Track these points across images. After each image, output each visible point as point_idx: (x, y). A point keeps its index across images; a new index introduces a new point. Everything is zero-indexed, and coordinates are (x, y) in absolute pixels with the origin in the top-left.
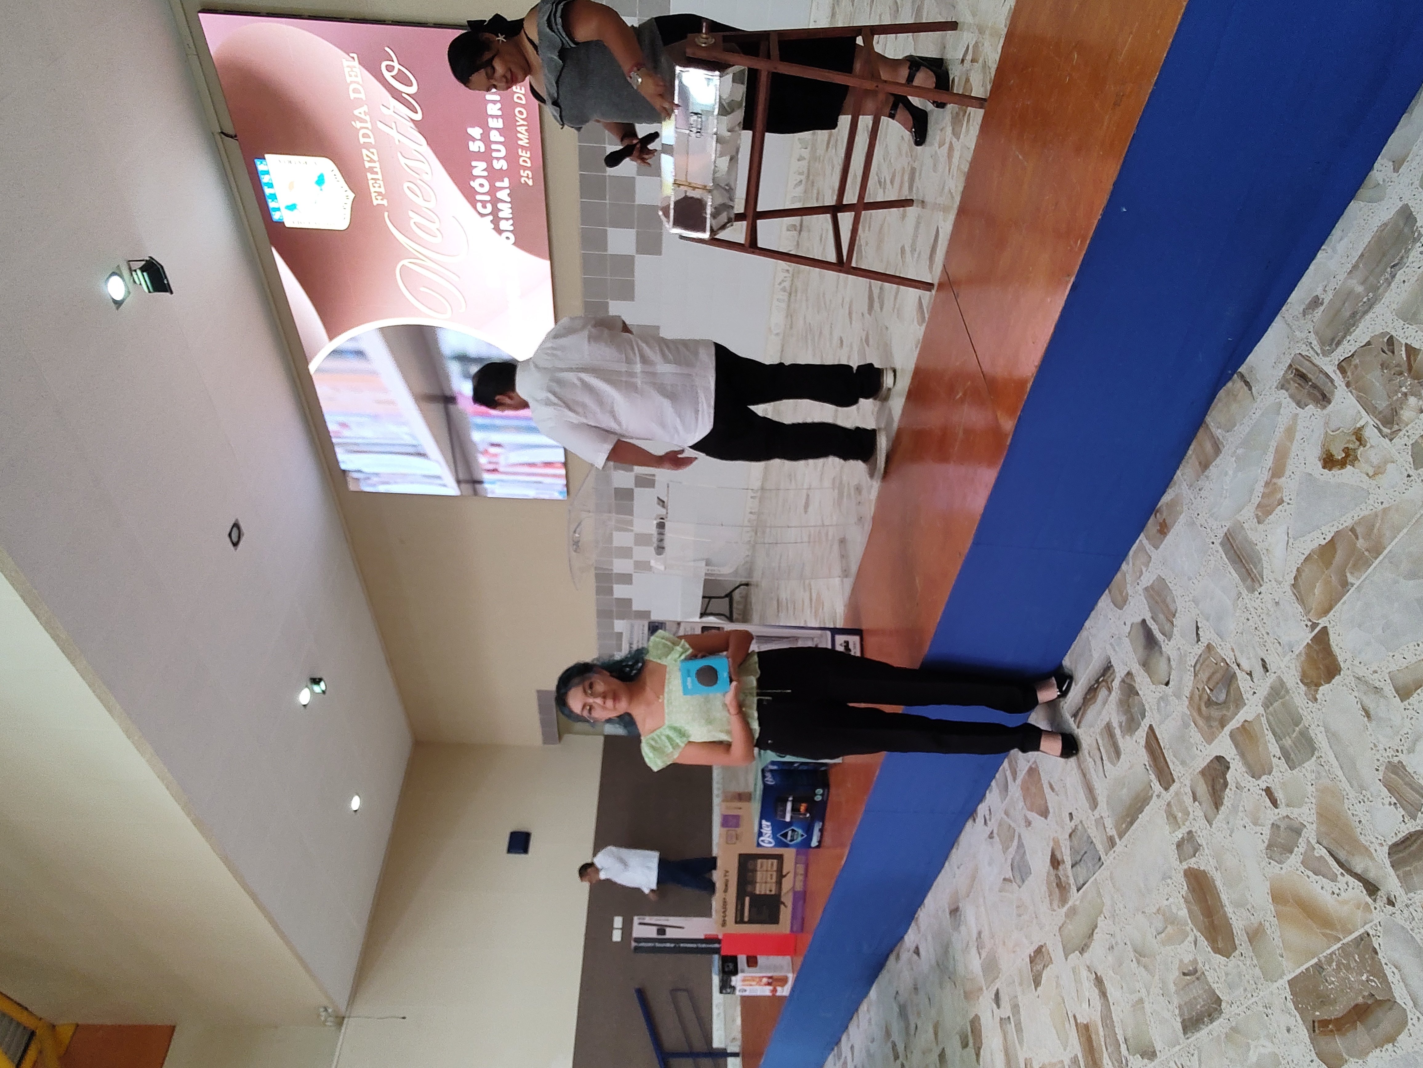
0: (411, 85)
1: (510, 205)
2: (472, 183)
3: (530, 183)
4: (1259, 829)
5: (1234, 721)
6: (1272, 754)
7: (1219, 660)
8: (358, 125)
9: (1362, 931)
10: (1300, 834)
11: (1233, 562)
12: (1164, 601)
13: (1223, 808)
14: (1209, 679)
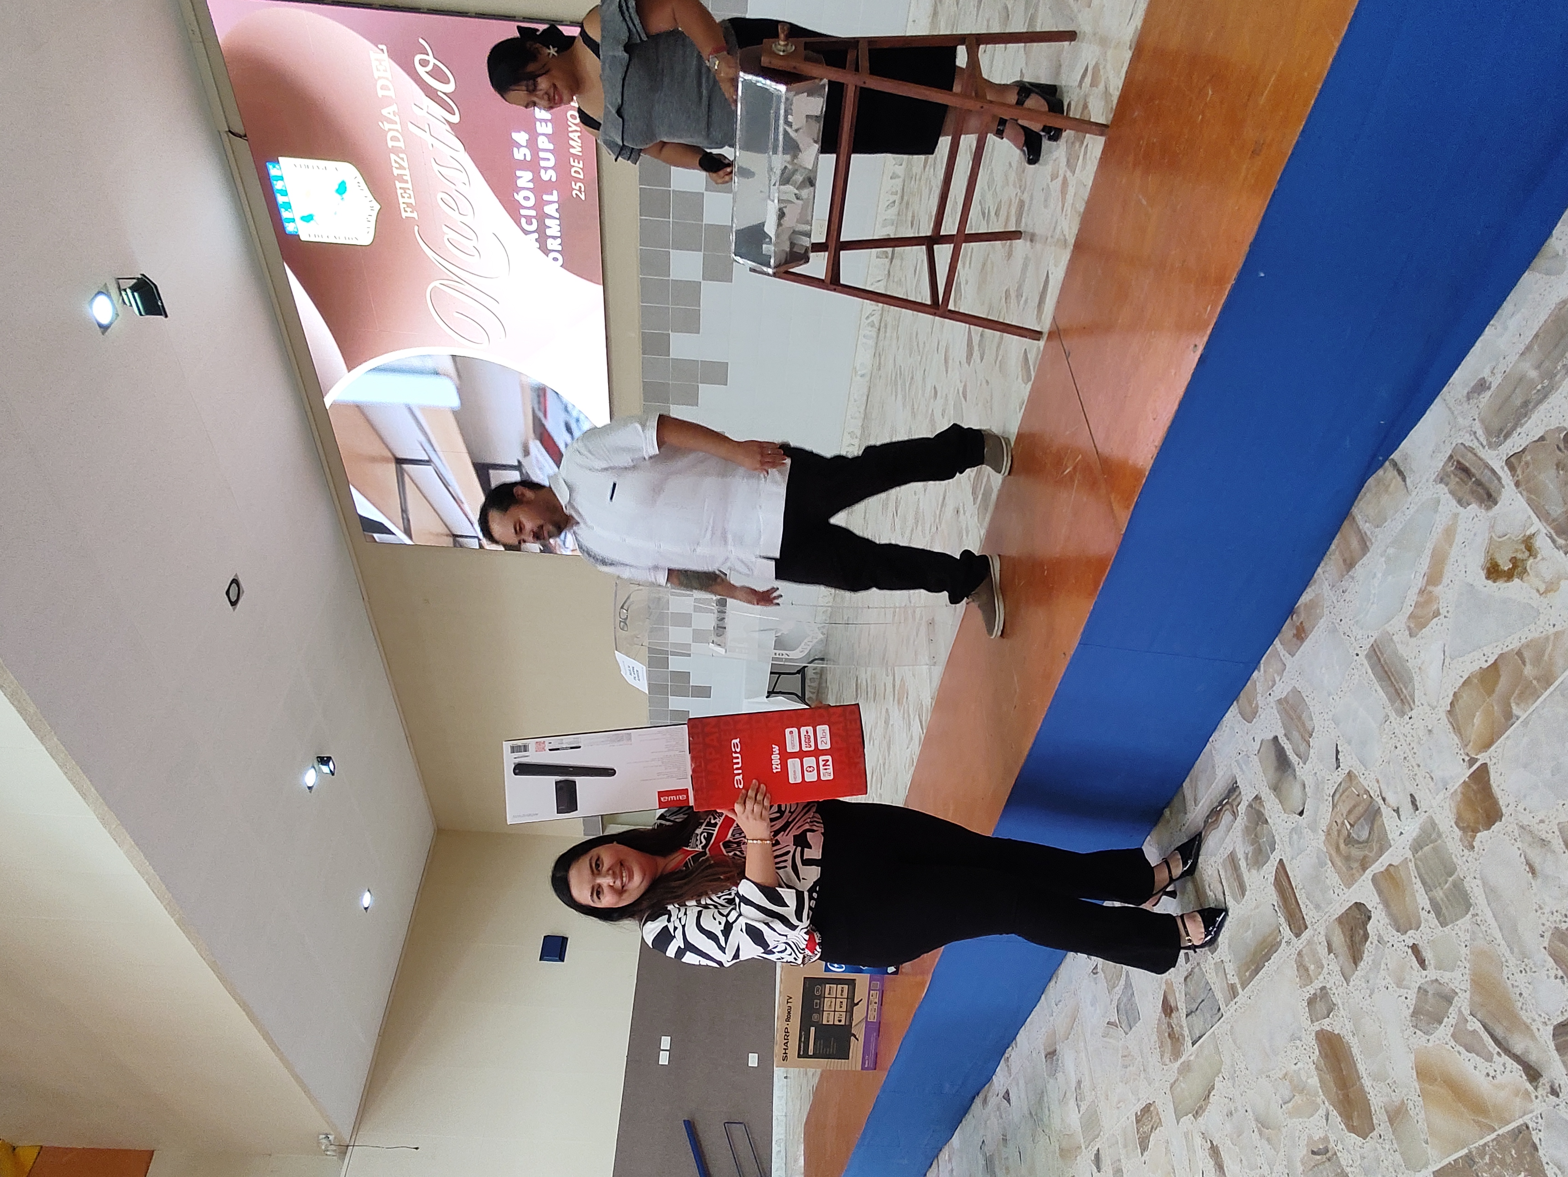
0: (448, 82)
1: (558, 222)
2: (515, 194)
3: (583, 197)
4: (1403, 992)
5: (1377, 863)
6: (1421, 907)
7: (1362, 792)
8: (387, 126)
9: (1520, 1122)
10: (1452, 1003)
11: (1380, 679)
12: (1300, 718)
13: (1362, 964)
14: (1350, 812)
